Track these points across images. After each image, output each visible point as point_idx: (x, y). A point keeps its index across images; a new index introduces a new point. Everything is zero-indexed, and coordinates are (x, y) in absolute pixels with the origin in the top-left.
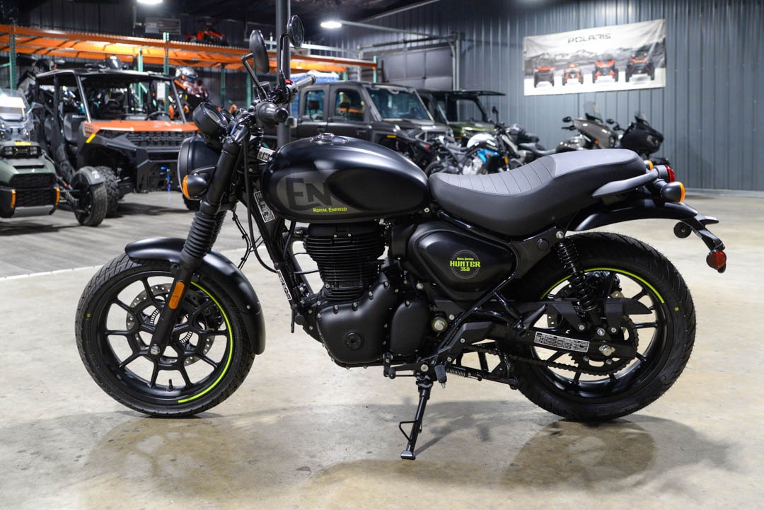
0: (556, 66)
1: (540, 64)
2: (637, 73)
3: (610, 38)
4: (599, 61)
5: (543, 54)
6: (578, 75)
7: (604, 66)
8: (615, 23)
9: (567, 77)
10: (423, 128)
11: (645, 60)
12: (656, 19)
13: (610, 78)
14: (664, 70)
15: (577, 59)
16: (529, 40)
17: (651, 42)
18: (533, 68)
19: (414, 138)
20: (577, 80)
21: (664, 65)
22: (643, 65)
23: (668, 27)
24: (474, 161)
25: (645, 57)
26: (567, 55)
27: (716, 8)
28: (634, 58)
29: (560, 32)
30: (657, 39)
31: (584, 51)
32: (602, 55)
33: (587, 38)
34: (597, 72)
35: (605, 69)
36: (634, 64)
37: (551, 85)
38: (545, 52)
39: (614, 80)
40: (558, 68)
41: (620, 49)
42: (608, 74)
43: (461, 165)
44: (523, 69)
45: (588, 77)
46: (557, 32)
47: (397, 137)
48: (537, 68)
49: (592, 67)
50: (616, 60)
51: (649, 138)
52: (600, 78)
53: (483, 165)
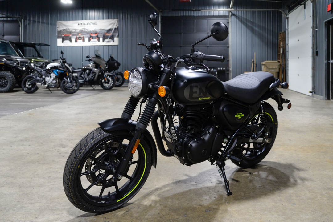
0: (72, 34)
1: (65, 33)
2: (107, 39)
3: (96, 24)
4: (92, 33)
5: (66, 29)
6: (82, 38)
7: (94, 35)
8: (98, 19)
9: (77, 39)
10: (18, 60)
11: (110, 34)
12: (115, 19)
13: (96, 40)
14: (118, 38)
15: (82, 32)
16: (60, 22)
17: (113, 27)
18: (61, 35)
19: (14, 64)
20: (82, 40)
21: (118, 37)
22: (110, 36)
23: (119, 23)
24: (51, 75)
25: (110, 33)
26: (78, 30)
27: (137, 17)
28: (106, 33)
29: (74, 20)
30: (115, 27)
31: (85, 29)
32: (93, 31)
33: (86, 24)
34: (90, 38)
35: (94, 37)
36: (106, 35)
37: (70, 42)
38: (67, 28)
39: (98, 41)
40: (73, 35)
41: (101, 29)
42: (95, 39)
43: (44, 77)
44: (57, 35)
45: (87, 40)
46: (73, 20)
47: (5, 64)
48: (63, 35)
49: (89, 36)
50: (99, 33)
51: (116, 64)
52: (92, 40)
53: (56, 77)
